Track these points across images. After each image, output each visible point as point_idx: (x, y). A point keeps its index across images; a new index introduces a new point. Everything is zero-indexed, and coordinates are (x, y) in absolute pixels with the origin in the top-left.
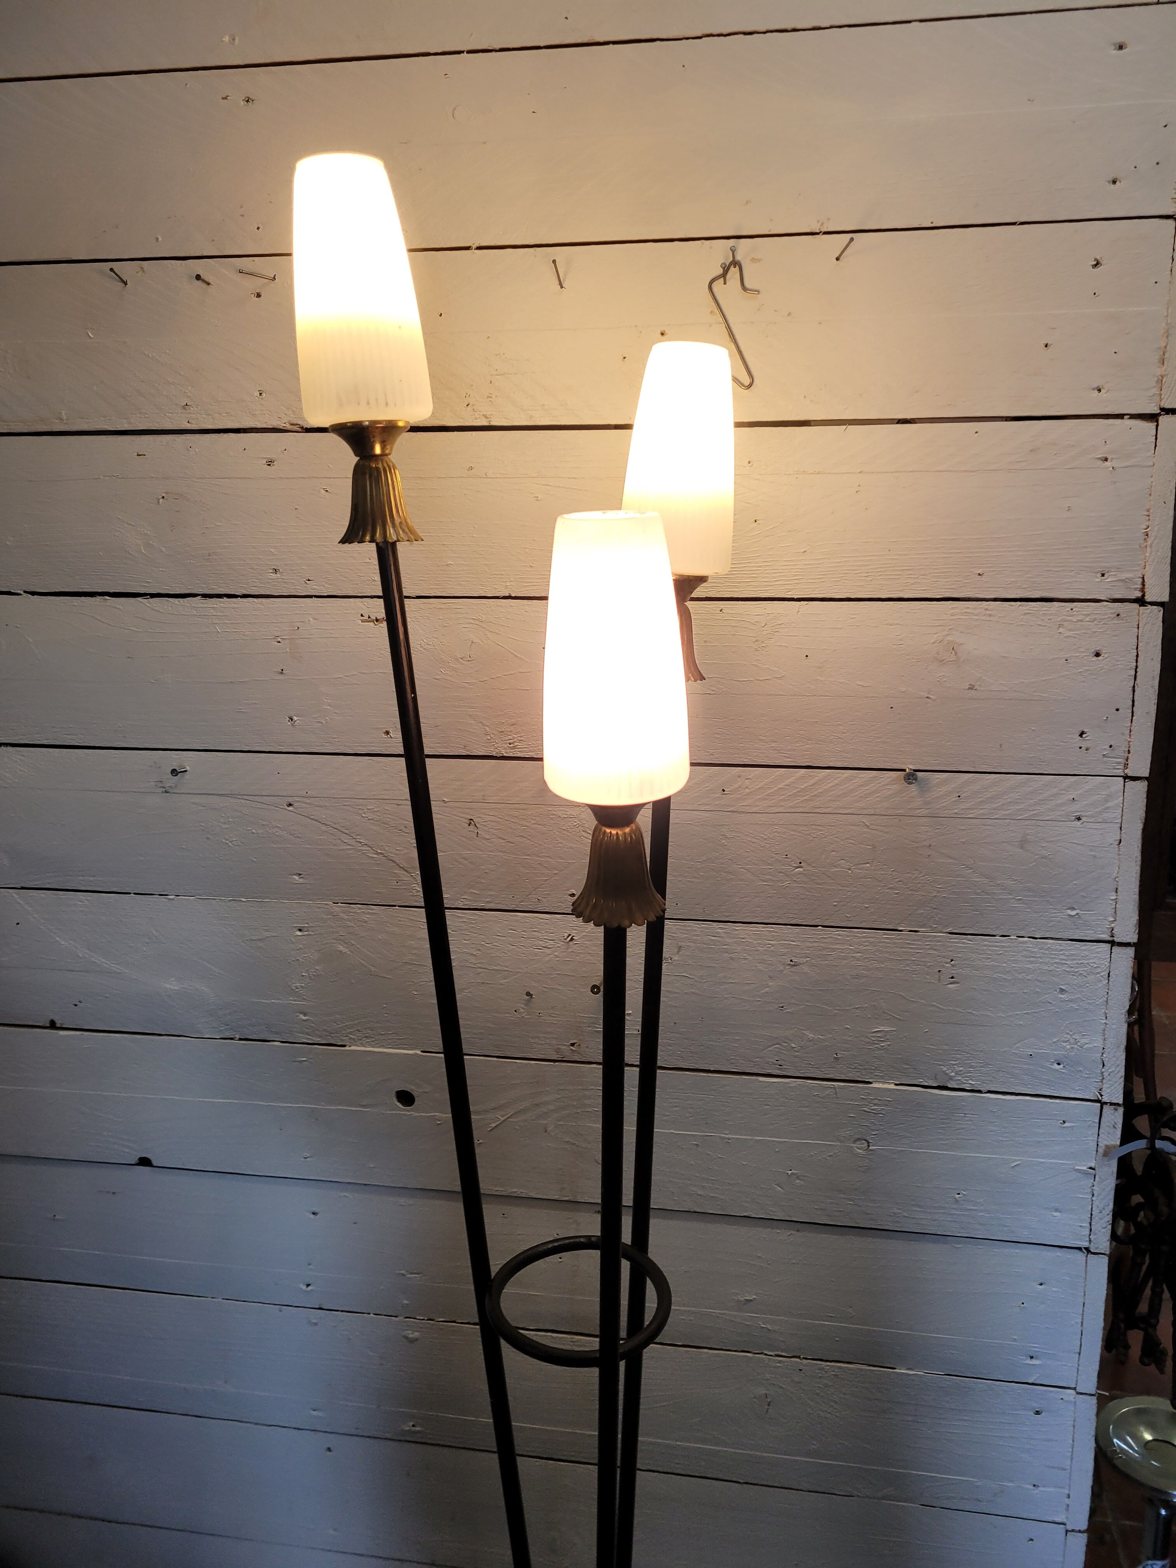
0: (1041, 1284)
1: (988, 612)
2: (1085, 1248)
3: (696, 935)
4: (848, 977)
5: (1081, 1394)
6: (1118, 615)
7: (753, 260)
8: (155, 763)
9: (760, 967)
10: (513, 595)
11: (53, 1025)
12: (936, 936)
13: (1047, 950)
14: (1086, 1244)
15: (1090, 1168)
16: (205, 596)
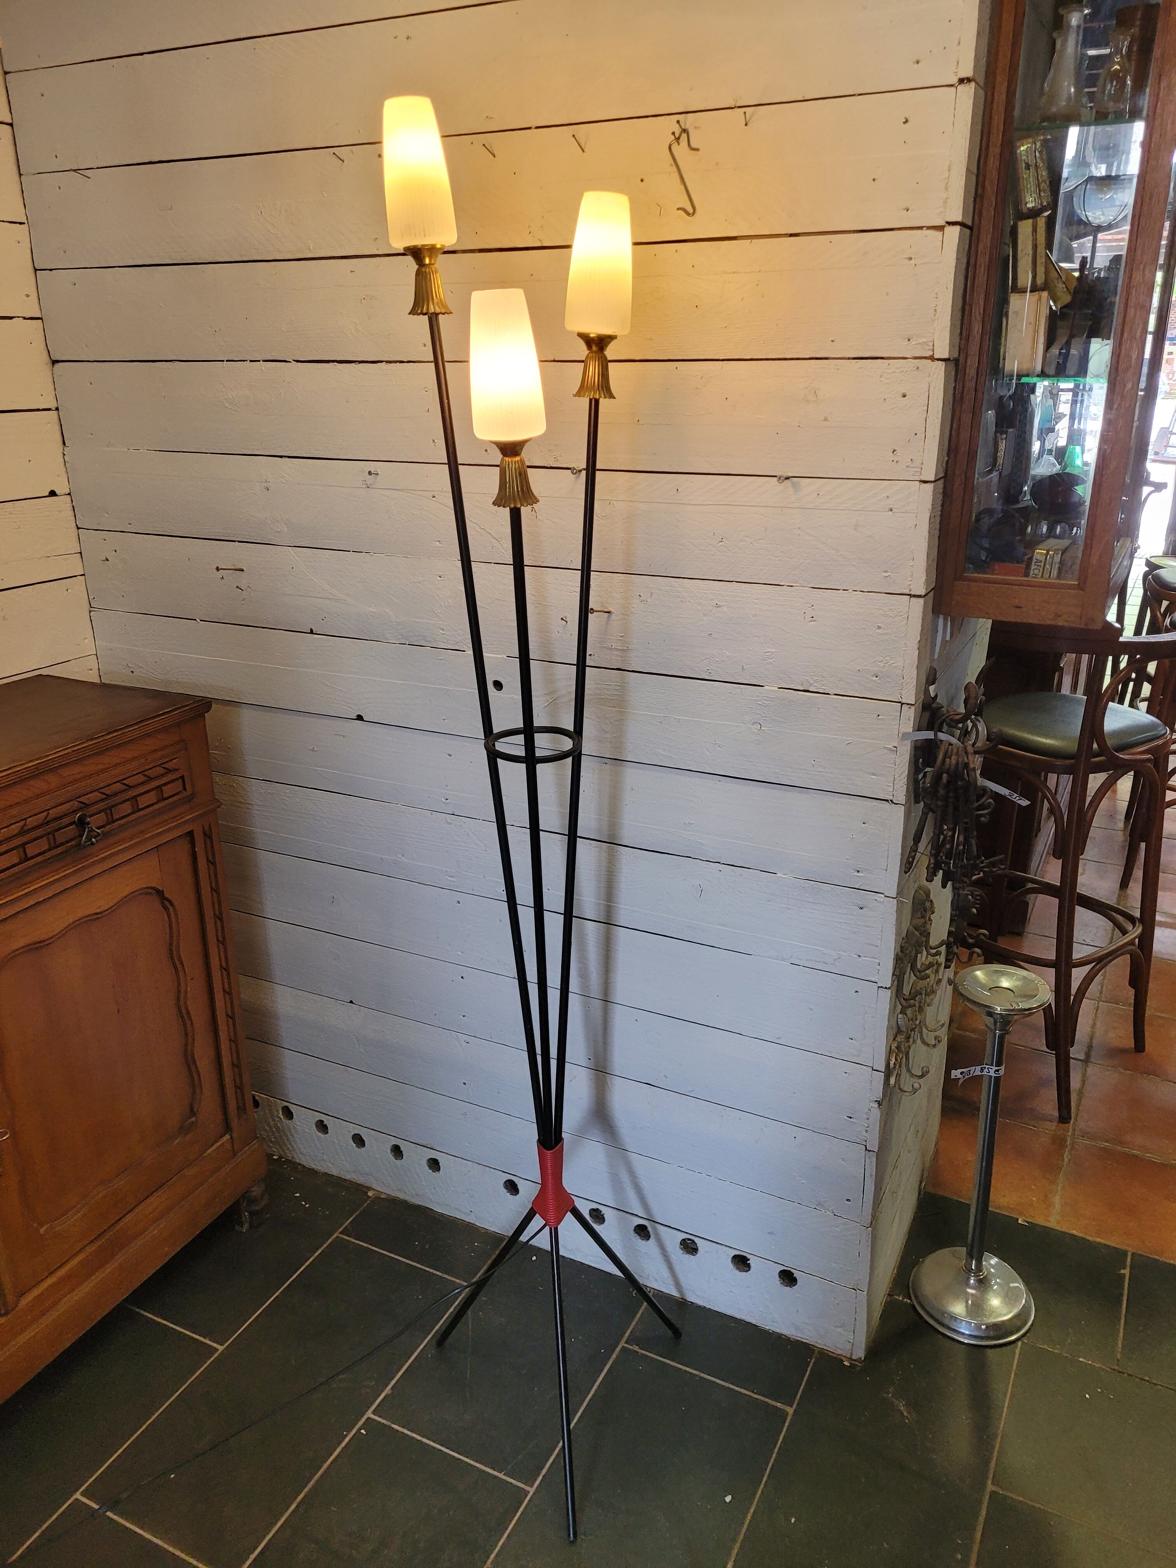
0: (864, 823)
1: (836, 367)
2: (891, 801)
3: (661, 586)
4: (751, 616)
5: (888, 897)
6: (918, 368)
7: (696, 128)
8: (362, 469)
9: (699, 607)
10: (556, 359)
11: (312, 632)
12: (803, 590)
13: (870, 599)
14: (890, 798)
15: (895, 747)
16: (387, 362)
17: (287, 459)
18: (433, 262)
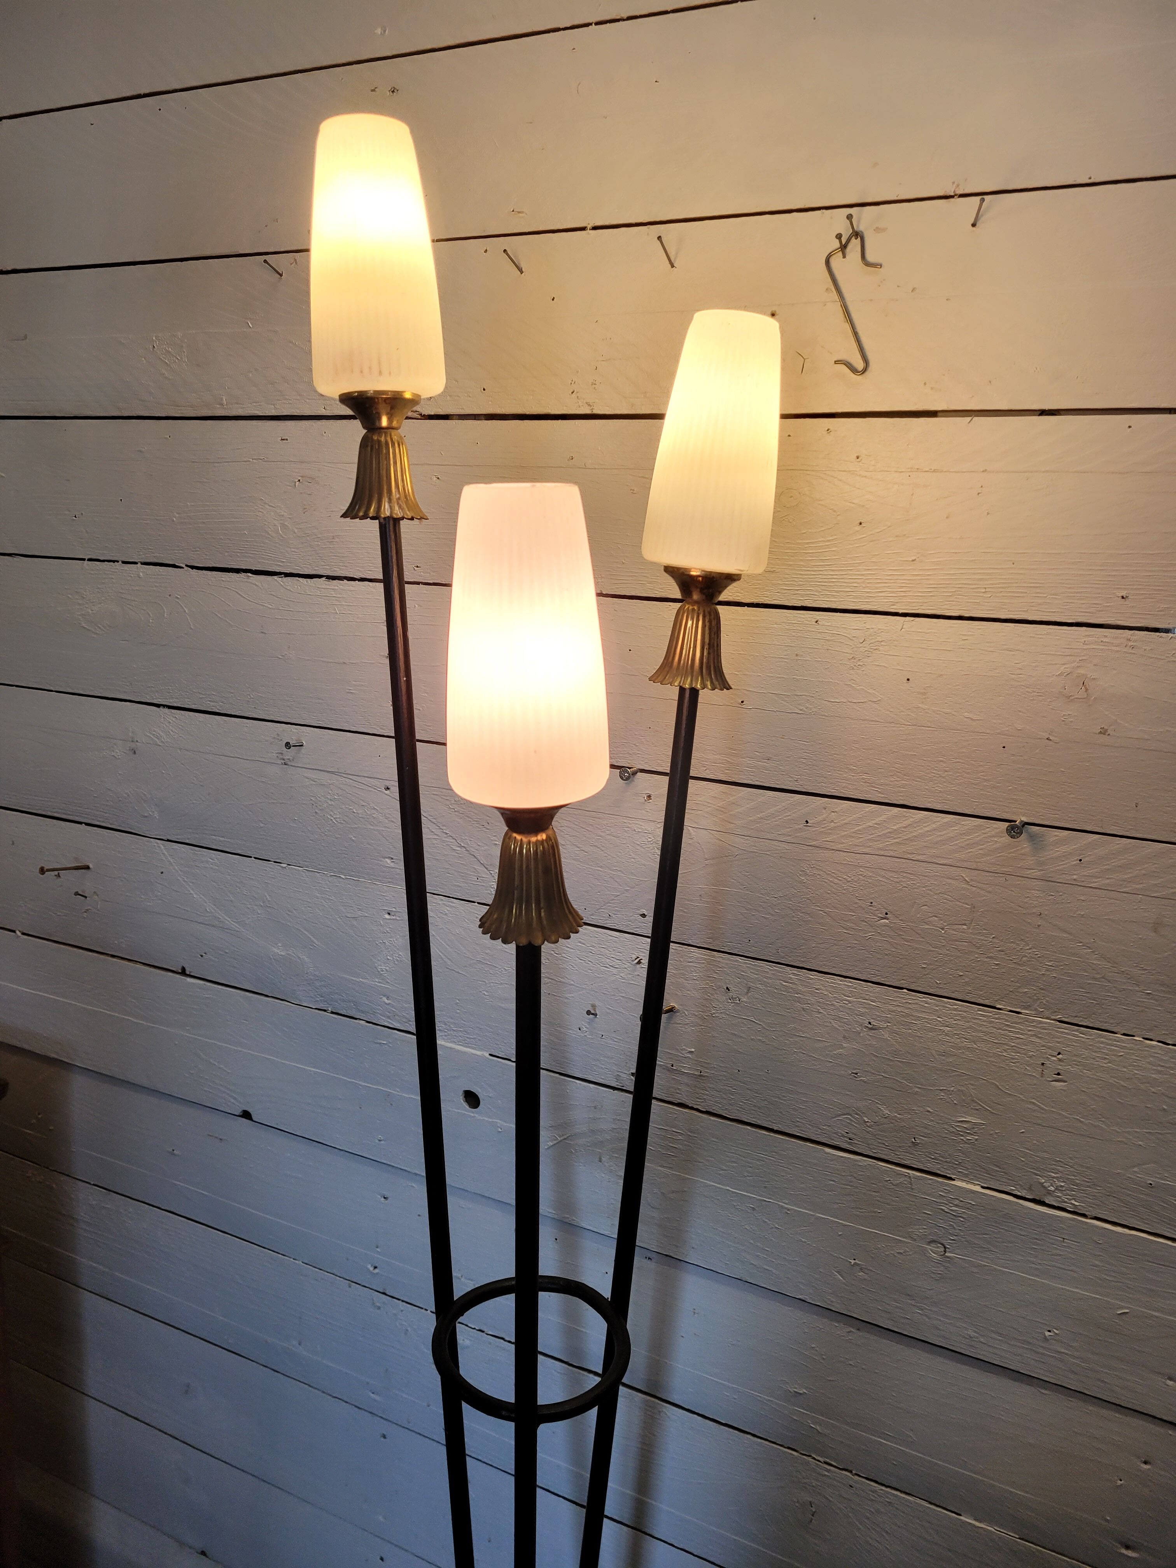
0: (1145, 1462)
1: (1130, 643)
3: (767, 978)
4: (934, 1053)
7: (878, 229)
8: (278, 735)
9: (834, 1024)
11: (183, 972)
12: (1041, 1022)
16: (329, 578)
17: (166, 710)
18: (395, 424)
